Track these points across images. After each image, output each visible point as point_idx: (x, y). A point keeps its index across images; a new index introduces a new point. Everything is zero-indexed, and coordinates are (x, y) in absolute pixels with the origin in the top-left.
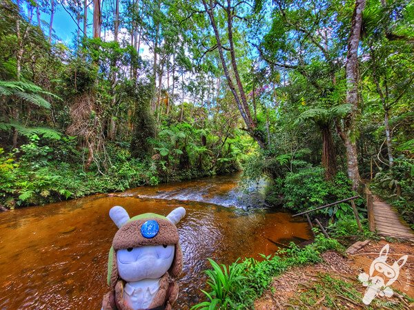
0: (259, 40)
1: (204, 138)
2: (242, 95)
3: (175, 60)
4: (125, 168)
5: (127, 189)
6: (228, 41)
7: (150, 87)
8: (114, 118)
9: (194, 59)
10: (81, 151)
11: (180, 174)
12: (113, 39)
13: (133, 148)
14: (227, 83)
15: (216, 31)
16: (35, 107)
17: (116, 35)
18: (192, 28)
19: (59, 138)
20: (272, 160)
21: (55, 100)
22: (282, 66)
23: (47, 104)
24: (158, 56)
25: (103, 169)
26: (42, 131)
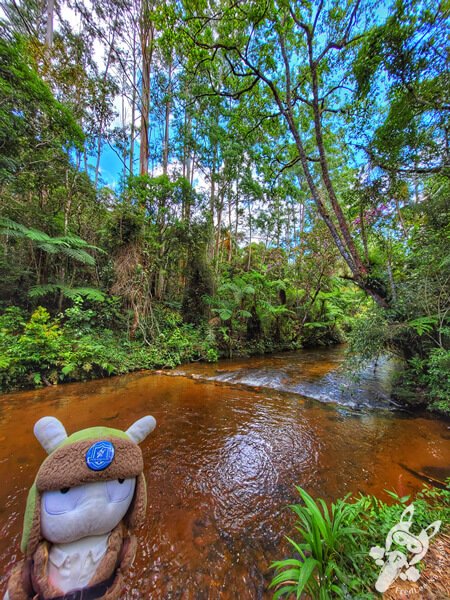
0: (368, 137)
1: (282, 293)
2: (342, 225)
3: (239, 187)
4: (175, 337)
5: (178, 365)
6: (316, 148)
7: (207, 227)
8: (163, 272)
9: (264, 182)
10: (125, 314)
11: (247, 347)
12: (162, 173)
13: (185, 310)
14: (316, 208)
15: (297, 138)
16: (81, 265)
17: (165, 166)
18: (262, 139)
19: (103, 299)
20: (400, 327)
21: (100, 254)
22: (411, 172)
23: (91, 260)
24: (216, 185)
25: (149, 338)
26: (85, 291)
